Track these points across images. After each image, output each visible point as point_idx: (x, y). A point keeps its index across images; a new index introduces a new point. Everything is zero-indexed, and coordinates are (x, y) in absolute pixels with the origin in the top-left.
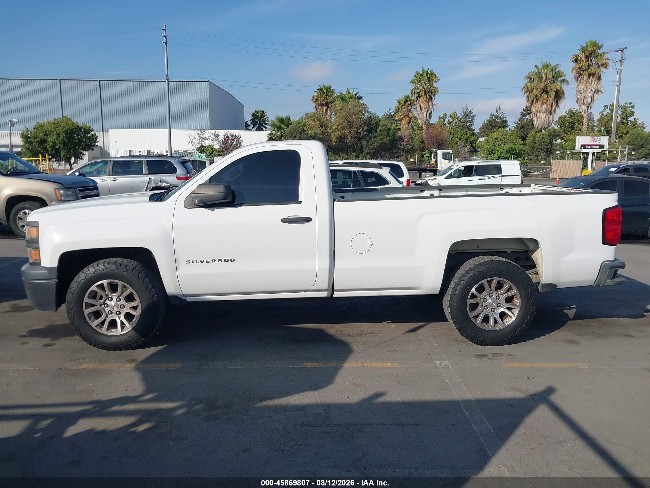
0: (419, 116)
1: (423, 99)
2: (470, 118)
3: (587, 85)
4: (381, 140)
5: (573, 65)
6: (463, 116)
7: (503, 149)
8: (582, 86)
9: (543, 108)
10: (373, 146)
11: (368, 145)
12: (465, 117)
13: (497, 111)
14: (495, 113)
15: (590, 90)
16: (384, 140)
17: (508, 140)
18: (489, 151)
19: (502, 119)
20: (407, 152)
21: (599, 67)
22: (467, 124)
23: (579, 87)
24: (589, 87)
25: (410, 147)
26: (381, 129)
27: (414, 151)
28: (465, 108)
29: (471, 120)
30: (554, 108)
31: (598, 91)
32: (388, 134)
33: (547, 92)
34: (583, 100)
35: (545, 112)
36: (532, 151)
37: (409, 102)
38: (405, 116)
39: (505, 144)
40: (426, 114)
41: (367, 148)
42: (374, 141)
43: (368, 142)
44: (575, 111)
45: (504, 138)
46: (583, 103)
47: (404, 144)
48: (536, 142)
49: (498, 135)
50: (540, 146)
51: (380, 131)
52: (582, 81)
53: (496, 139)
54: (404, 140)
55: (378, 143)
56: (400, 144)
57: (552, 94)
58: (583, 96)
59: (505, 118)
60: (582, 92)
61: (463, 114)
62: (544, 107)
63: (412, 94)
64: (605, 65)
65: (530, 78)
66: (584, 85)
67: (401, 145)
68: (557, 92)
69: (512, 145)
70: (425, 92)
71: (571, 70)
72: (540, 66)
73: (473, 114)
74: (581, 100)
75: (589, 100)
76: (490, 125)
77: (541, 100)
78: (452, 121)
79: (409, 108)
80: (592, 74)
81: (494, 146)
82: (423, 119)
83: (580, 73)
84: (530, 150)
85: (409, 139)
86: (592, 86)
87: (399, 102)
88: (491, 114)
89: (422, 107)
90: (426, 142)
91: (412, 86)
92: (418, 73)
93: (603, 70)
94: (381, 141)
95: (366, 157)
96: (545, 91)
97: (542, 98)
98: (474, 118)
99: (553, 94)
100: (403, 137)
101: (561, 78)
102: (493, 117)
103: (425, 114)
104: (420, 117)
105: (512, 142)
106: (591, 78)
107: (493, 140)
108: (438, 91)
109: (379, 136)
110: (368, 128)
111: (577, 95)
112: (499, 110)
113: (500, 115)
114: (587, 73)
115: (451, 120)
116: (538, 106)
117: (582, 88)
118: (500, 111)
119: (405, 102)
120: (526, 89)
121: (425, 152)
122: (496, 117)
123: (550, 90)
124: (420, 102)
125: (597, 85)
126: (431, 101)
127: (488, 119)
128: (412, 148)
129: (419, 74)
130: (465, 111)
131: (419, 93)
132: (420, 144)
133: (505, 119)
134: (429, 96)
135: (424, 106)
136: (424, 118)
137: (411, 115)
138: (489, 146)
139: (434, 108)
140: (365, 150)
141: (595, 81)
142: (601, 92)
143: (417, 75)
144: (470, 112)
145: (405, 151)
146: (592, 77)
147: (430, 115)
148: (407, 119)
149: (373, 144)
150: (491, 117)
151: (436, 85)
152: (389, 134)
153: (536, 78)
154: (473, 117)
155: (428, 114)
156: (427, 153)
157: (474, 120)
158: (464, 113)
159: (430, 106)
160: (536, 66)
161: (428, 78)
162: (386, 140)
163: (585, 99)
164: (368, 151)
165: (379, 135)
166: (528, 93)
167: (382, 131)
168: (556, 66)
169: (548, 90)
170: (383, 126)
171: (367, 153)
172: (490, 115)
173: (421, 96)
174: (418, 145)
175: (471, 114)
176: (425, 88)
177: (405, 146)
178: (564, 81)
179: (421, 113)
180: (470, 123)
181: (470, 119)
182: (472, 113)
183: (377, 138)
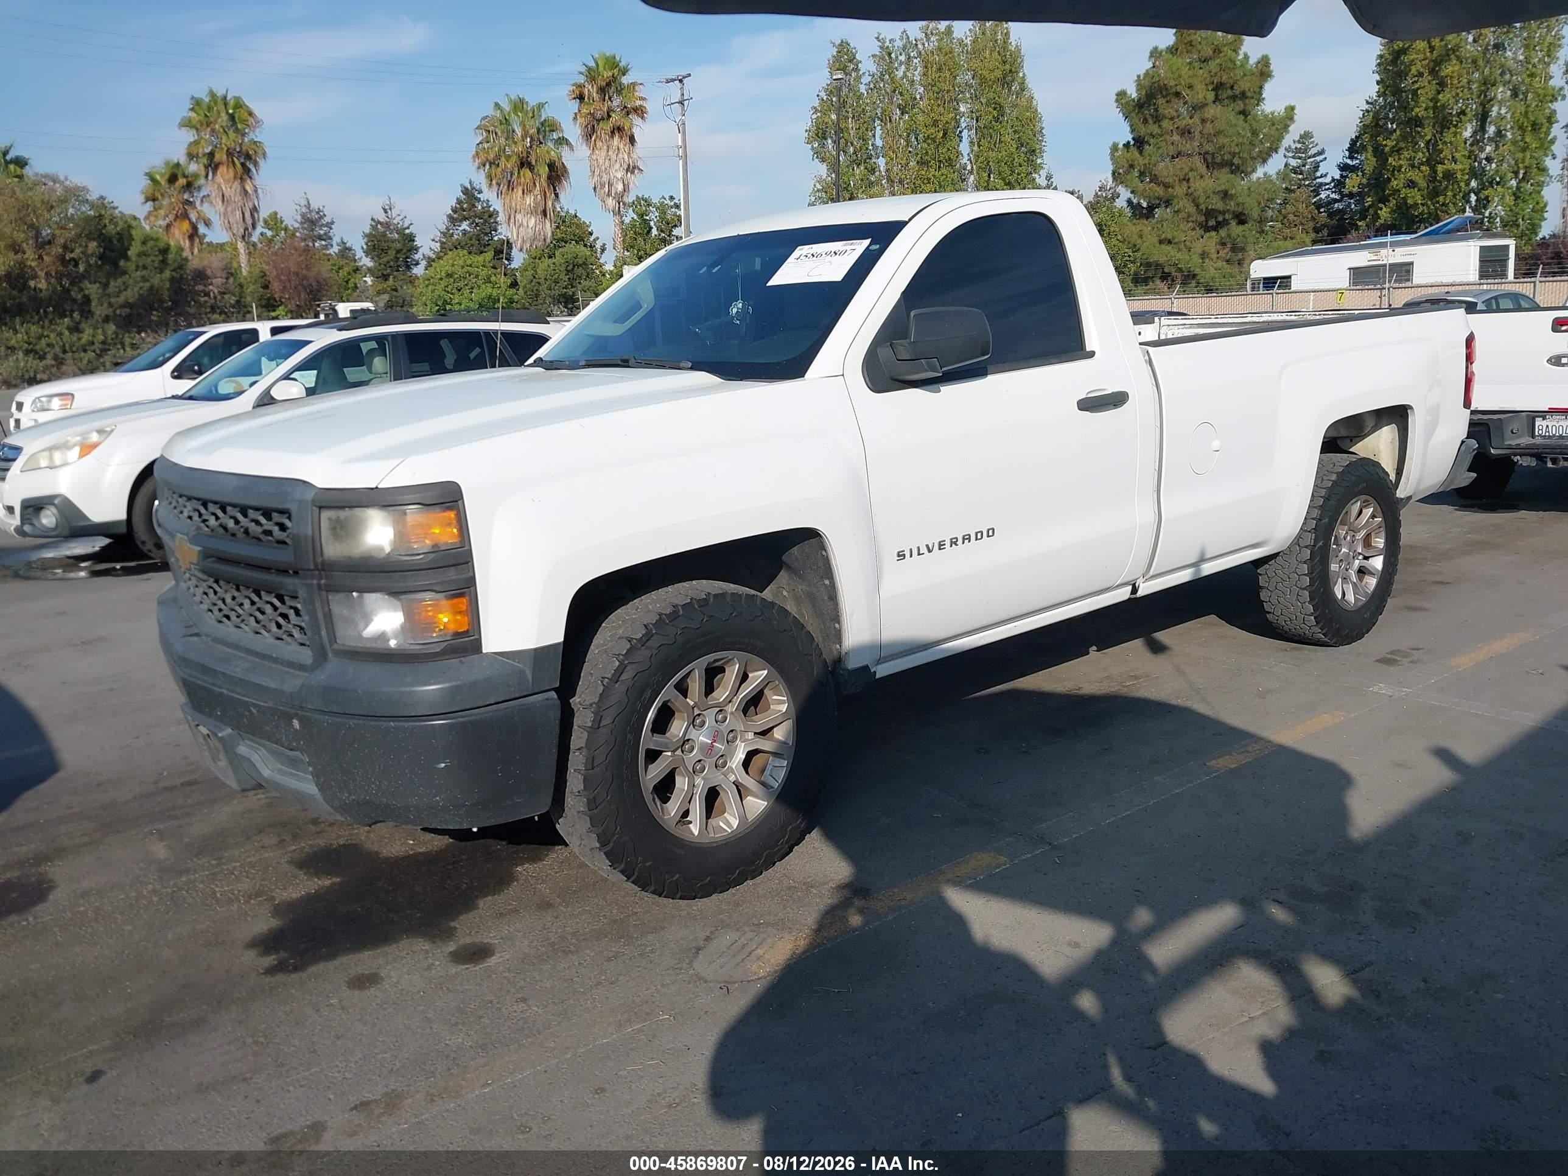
0: (222, 217)
1: (224, 174)
2: (321, 229)
3: (610, 153)
4: (144, 279)
5: (575, 105)
6: (301, 223)
7: (472, 300)
8: (601, 155)
9: (528, 203)
10: (121, 299)
11: (105, 295)
12: (306, 226)
13: (386, 212)
14: (382, 217)
15: (617, 166)
16: (156, 280)
17: (477, 277)
18: (437, 305)
19: (401, 231)
20: (226, 313)
21: (628, 114)
22: (317, 244)
23: (594, 157)
24: (614, 157)
25: (233, 298)
26: (142, 249)
27: (245, 310)
28: (304, 202)
29: (325, 234)
30: (550, 203)
31: (634, 168)
32: (164, 262)
33: (531, 167)
34: (607, 186)
35: (533, 212)
36: (535, 303)
37: (182, 181)
38: (177, 217)
39: (472, 288)
40: (243, 214)
41: (105, 305)
42: (124, 283)
43: (106, 286)
44: (563, 214)
45: (468, 272)
46: (609, 195)
47: (216, 291)
48: (542, 281)
49: (453, 265)
50: (550, 289)
51: (139, 255)
52: (599, 144)
53: (449, 275)
54: (214, 281)
55: (136, 289)
56: (203, 291)
57: (541, 171)
58: (605, 178)
59: (408, 228)
60: (603, 168)
61: (299, 218)
62: (529, 200)
63: (191, 156)
64: (640, 112)
65: (487, 128)
66: (604, 153)
67: (207, 294)
68: (551, 166)
69: (488, 290)
70: (229, 153)
71: (571, 118)
72: (507, 107)
73: (327, 219)
74: (603, 186)
75: (620, 187)
76: (374, 246)
77: (519, 184)
78: (273, 236)
79: (186, 196)
80: (618, 130)
81: (448, 292)
82: (235, 225)
83: (594, 126)
84: (530, 300)
85: (227, 278)
86: (620, 156)
87: (153, 179)
88: (373, 219)
89: (227, 194)
90: (276, 286)
91: (189, 136)
92: (197, 103)
93: (636, 120)
94: (147, 285)
95: (103, 331)
96: (524, 163)
97: (523, 179)
98: (331, 229)
99: (544, 171)
100: (209, 272)
101: (555, 136)
102: (379, 226)
103: (238, 214)
104: (226, 221)
105: (488, 280)
106: (616, 138)
107: (441, 279)
108: (264, 155)
109: (136, 270)
110: (99, 246)
111: (593, 176)
112: (390, 209)
113: (395, 222)
114: (607, 126)
115: (269, 233)
116: (516, 197)
117: (601, 161)
118: (395, 212)
119: (172, 179)
120: (483, 157)
121: (274, 311)
122: (387, 225)
123: (536, 161)
124: (219, 179)
125: (629, 153)
126: (251, 178)
127: (367, 231)
128: (238, 302)
129: (204, 106)
130: (304, 210)
131: (211, 155)
132: (261, 290)
133: (407, 231)
134: (243, 165)
135: (232, 190)
136: (237, 223)
137: (193, 216)
138: (437, 293)
139: (261, 196)
140: (99, 310)
141: (625, 145)
142: (639, 169)
143: (196, 107)
144: (318, 213)
145: (218, 311)
146: (617, 134)
147: (252, 215)
148: (186, 226)
149: (120, 291)
150: (374, 228)
151: (257, 135)
152: (167, 264)
153: (503, 132)
154: (329, 225)
155: (248, 215)
156: (284, 313)
157: (331, 234)
158: (303, 215)
159: (249, 191)
160: (497, 105)
161: (232, 117)
162: (161, 280)
163: (610, 185)
164: (110, 312)
165: (137, 266)
166: (487, 167)
167: (145, 255)
168: (541, 106)
169: (533, 162)
170: (144, 243)
171: (107, 319)
172: (371, 222)
173: (219, 164)
174: (256, 295)
175: (321, 218)
176: (228, 143)
177: (219, 297)
178: (562, 141)
179: (226, 209)
180: (323, 243)
181: (322, 232)
182: (325, 215)
183: (133, 275)
